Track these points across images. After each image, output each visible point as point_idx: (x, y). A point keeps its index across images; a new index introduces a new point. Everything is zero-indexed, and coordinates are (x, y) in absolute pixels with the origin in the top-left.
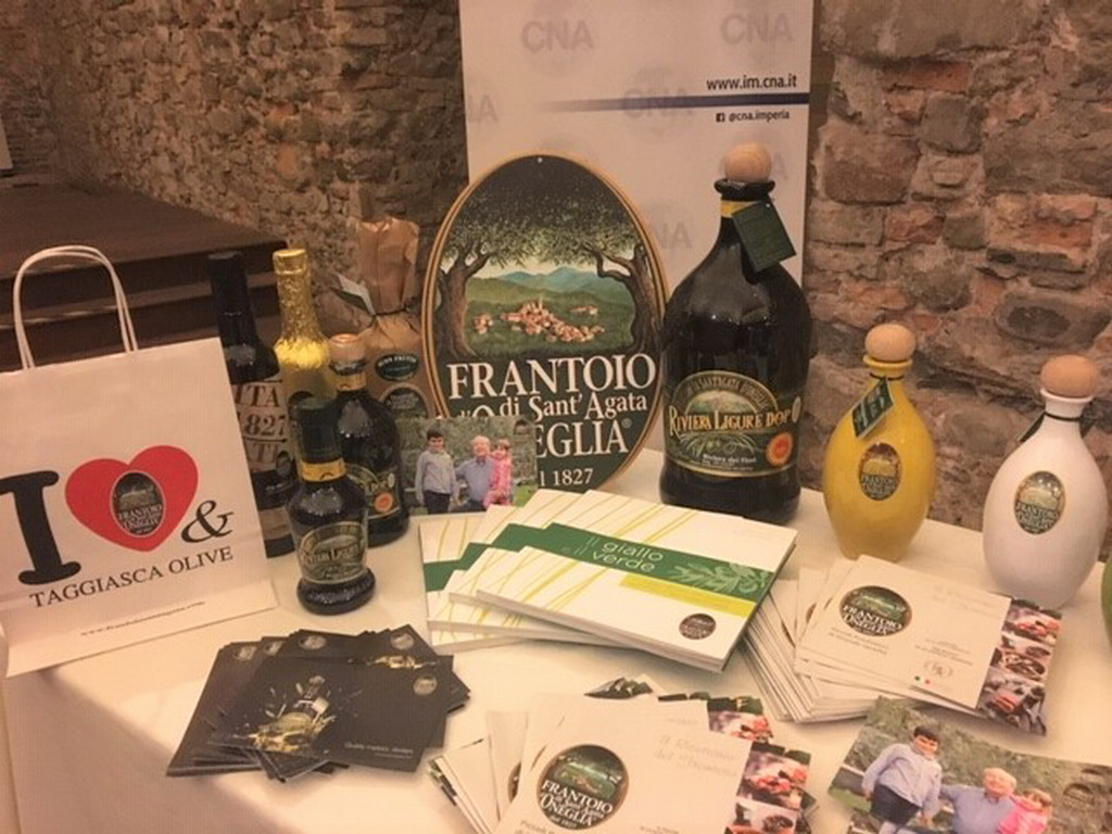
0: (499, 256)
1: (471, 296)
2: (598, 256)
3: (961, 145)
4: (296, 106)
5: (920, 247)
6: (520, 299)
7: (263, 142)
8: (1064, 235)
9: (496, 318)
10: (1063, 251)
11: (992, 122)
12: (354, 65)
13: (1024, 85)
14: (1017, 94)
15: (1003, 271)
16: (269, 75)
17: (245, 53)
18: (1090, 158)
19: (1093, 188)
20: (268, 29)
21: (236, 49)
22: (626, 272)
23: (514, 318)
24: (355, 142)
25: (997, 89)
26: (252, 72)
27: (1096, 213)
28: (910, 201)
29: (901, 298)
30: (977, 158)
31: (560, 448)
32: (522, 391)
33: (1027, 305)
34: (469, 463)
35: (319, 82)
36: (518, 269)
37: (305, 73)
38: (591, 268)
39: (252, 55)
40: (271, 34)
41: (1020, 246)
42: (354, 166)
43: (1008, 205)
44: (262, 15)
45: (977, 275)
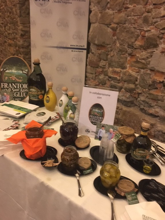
0: (9, 69)
1: (5, 74)
2: (22, 71)
3: (105, 59)
4: (13, 40)
5: (101, 75)
6: (12, 75)
7: (7, 46)
8: (117, 75)
9: (8, 77)
10: (117, 77)
11: (109, 56)
12: (23, 34)
13: (113, 51)
14: (112, 52)
15: (110, 79)
16: (9, 34)
17: (5, 29)
18: (120, 63)
19: (121, 68)
20: (9, 25)
21: (4, 28)
22: (26, 73)
23: (11, 78)
24: (23, 48)
25: (109, 51)
26: (6, 33)
27: (121, 71)
28: (99, 67)
29: (98, 83)
30: (107, 61)
31: (16, 95)
32: (11, 87)
33: (112, 85)
34: (4, 96)
35: (17, 36)
36: (11, 71)
37: (15, 34)
38: (21, 72)
39: (6, 30)
40: (10, 26)
41: (112, 76)
42: (22, 52)
43: (111, 69)
44: (8, 23)
45: (107, 80)
